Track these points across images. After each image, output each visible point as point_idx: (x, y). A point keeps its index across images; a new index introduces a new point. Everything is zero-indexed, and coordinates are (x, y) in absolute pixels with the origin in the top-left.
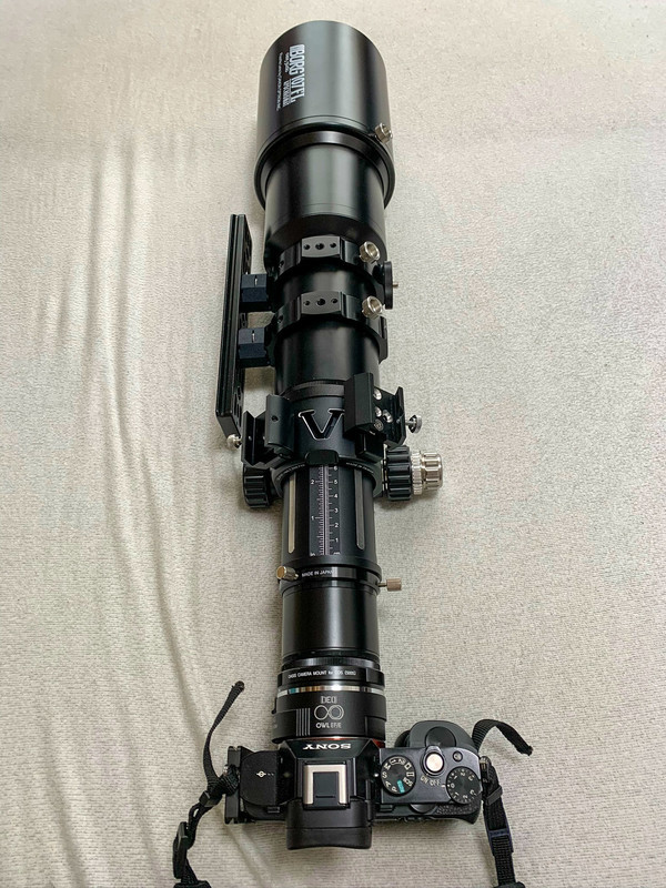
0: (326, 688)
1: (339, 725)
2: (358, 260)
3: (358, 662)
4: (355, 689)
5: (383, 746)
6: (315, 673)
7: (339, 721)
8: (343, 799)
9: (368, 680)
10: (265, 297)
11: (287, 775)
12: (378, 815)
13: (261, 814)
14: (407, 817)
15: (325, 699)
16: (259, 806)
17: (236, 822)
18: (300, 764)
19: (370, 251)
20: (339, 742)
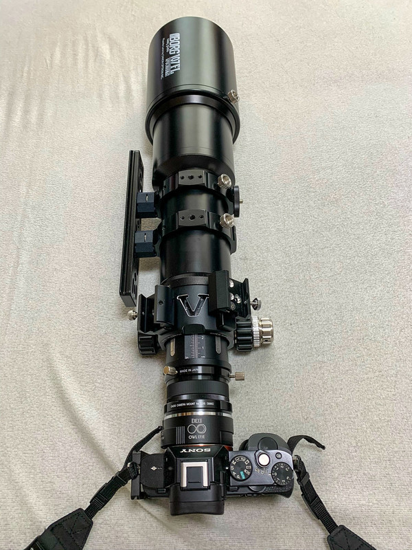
0: (194, 413)
1: (203, 437)
2: (216, 186)
3: (215, 397)
4: (212, 413)
5: (232, 450)
6: (188, 404)
7: (202, 434)
8: (205, 484)
9: (221, 407)
10: (153, 209)
11: (170, 468)
12: (228, 493)
13: (154, 493)
14: (247, 494)
15: (194, 421)
16: (152, 489)
17: (138, 499)
18: (178, 462)
19: (226, 181)
20: (203, 447)
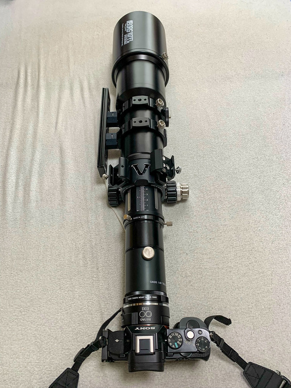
0: (144, 304)
1: (150, 319)
2: (155, 106)
3: (157, 293)
4: (156, 304)
5: (168, 328)
6: (140, 298)
8: (152, 351)
10: (116, 121)
11: (128, 341)
12: (167, 357)
13: (117, 357)
14: (179, 358)
15: (144, 309)
16: (116, 354)
17: (106, 361)
18: (134, 336)
19: (160, 102)
20: (150, 326)
